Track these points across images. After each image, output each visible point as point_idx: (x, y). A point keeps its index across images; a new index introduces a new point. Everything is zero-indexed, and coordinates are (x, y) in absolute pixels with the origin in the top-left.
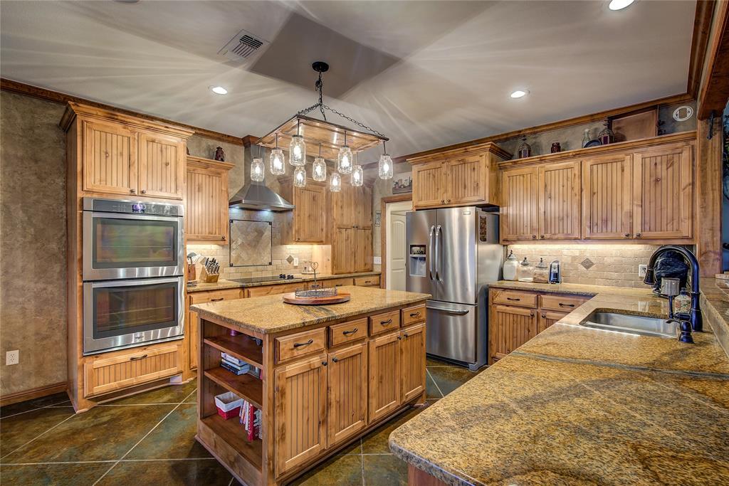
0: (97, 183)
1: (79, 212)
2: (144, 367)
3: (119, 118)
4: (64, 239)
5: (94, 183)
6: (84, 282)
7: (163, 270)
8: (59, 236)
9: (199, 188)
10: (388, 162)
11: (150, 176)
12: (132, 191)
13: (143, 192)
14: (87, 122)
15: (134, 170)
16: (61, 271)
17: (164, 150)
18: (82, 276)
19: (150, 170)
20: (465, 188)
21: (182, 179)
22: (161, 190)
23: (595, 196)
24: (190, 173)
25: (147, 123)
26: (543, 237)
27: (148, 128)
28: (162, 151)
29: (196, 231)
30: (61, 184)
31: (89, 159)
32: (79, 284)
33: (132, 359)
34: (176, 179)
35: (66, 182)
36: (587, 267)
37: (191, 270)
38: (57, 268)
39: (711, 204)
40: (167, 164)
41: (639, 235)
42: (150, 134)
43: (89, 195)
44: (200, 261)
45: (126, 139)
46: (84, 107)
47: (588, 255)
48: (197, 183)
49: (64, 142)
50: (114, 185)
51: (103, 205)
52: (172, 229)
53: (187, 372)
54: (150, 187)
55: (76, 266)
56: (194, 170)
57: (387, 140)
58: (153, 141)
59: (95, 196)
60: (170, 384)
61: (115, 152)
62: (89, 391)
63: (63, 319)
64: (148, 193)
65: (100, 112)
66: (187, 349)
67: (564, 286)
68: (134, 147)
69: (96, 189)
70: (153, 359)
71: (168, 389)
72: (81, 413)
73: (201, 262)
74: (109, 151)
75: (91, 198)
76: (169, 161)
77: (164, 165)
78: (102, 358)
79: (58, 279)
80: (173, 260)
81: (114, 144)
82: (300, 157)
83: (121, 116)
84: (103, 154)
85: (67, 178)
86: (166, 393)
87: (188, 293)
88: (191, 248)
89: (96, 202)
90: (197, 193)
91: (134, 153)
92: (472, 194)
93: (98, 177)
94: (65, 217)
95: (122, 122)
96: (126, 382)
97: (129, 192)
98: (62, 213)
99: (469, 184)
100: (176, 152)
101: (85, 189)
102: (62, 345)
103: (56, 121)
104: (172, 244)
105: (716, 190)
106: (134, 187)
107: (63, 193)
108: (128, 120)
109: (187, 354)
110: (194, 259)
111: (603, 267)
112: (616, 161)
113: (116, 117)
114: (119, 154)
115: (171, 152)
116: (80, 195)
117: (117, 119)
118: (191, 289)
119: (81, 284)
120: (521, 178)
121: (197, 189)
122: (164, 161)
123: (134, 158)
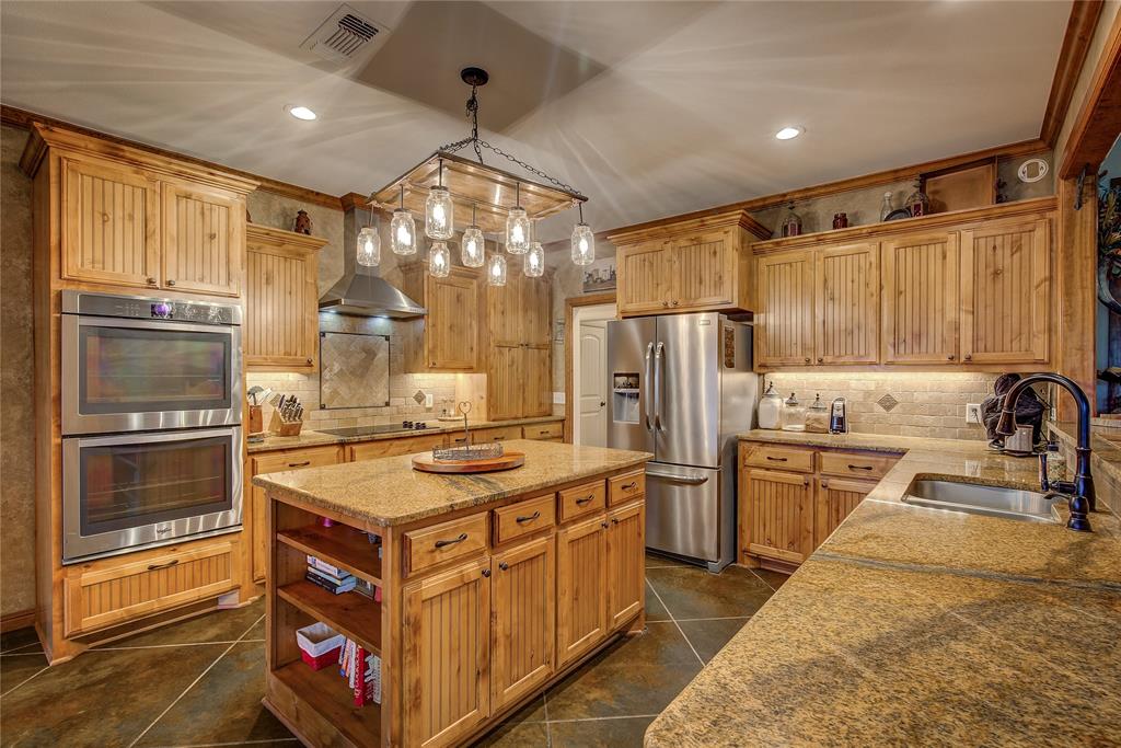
0: (88, 266)
1: (54, 315)
2: (172, 582)
3: (128, 155)
4: (29, 363)
5: (82, 265)
6: (64, 437)
7: (206, 416)
8: (20, 357)
9: (267, 279)
10: (587, 236)
11: (182, 256)
12: (150, 281)
13: (169, 283)
14: (68, 160)
15: (154, 244)
16: (23, 417)
17: (207, 213)
18: (59, 426)
19: (182, 244)
20: (701, 283)
21: (239, 263)
22: (202, 280)
23: (902, 297)
24: (252, 253)
25: (177, 165)
26: (821, 361)
27: (179, 174)
28: (203, 214)
29: (264, 350)
30: (23, 267)
31: (72, 224)
32: (55, 441)
33: (152, 568)
34: (228, 262)
35: (33, 265)
36: (888, 408)
37: (255, 415)
38: (17, 413)
39: (1079, 310)
40: (212, 237)
41: (969, 358)
42: (182, 185)
43: (72, 287)
44: (269, 400)
45: (139, 192)
46: (63, 135)
47: (889, 390)
48: (264, 271)
49: (28, 195)
50: (119, 269)
51: (94, 304)
52: (220, 346)
53: (247, 586)
54: (182, 276)
55: (49, 410)
56: (259, 248)
57: (585, 200)
58: (188, 197)
59: (84, 289)
60: (219, 608)
61: (119, 213)
62: (75, 624)
63: (27, 502)
64: (179, 285)
65: (93, 143)
66: (247, 547)
67: (851, 438)
68: (153, 205)
69: (85, 276)
70: (189, 568)
71: (215, 616)
72: (59, 665)
73: (272, 402)
74: (109, 210)
75: (74, 293)
76: (215, 231)
77: (206, 238)
78: (97, 569)
79: (18, 433)
80: (223, 399)
81: (119, 200)
82: (443, 224)
83: (129, 152)
84: (98, 216)
85: (33, 258)
86: (212, 624)
87: (249, 454)
88: (253, 379)
89: (84, 298)
90: (264, 287)
91: (154, 215)
92: (712, 293)
93: (88, 255)
94: (30, 325)
95: (132, 162)
96: (140, 607)
97: (145, 284)
98: (24, 318)
99: (707, 277)
100: (228, 216)
101: (65, 275)
102: (26, 546)
103: (15, 158)
104: (222, 372)
105: (1086, 288)
106: (155, 274)
107: (25, 283)
108: (143, 159)
109: (248, 556)
110: (259, 396)
111: (913, 408)
112: (934, 242)
113: (121, 154)
114: (127, 217)
115: (218, 220)
116: (55, 286)
117: (122, 157)
118: (255, 447)
119: (59, 440)
120: (788, 267)
121: (264, 281)
122: (207, 231)
123: (154, 224)
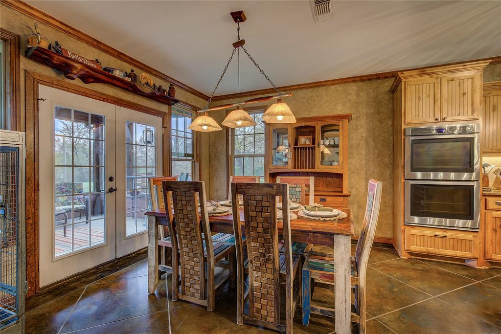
0: (413, 118)
1: (403, 137)
2: (444, 244)
3: (428, 72)
4: (392, 155)
5: (412, 118)
6: (406, 179)
7: (465, 176)
8: (390, 153)
9: (493, 108)
11: (450, 106)
12: (436, 119)
13: (444, 119)
14: (407, 81)
15: (438, 104)
16: (390, 174)
17: (462, 84)
18: (404, 176)
19: (450, 102)
21: (479, 102)
22: (459, 115)
24: (485, 97)
25: (448, 68)
27: (449, 71)
28: (460, 85)
29: (491, 145)
30: (390, 124)
31: (408, 103)
33: (436, 236)
34: (473, 104)
35: (393, 122)
37: (486, 177)
38: (388, 172)
40: (464, 94)
42: (450, 76)
43: (408, 127)
44: (492, 171)
45: (432, 85)
46: (406, 73)
48: (491, 104)
49: (392, 99)
50: (424, 117)
51: (416, 131)
52: (468, 144)
53: (481, 259)
54: (450, 114)
55: (400, 170)
56: (489, 94)
58: (453, 80)
59: (412, 126)
60: (465, 264)
61: (424, 95)
62: (408, 247)
63: (391, 202)
64: (448, 119)
65: (415, 73)
66: (482, 240)
68: (438, 88)
69: (413, 122)
70: (452, 240)
71: (464, 267)
72: (403, 259)
73: (494, 173)
74: (421, 95)
75: (409, 128)
76: (466, 91)
77: (461, 95)
78: (415, 229)
79: (389, 179)
80: (469, 168)
81: (424, 91)
83: (429, 71)
84: (417, 99)
85: (393, 120)
86: (463, 269)
87: (483, 195)
88: (486, 160)
89: (413, 130)
90: (491, 114)
91: (438, 92)
93: (414, 114)
94: (392, 143)
95: (429, 74)
96: (431, 250)
97: (434, 121)
98: (391, 141)
100: (473, 82)
101: (406, 123)
102: (391, 217)
103: (388, 89)
104: (469, 155)
106: (438, 116)
107: (391, 128)
108: (432, 71)
109: (482, 245)
110: (487, 169)
113: (425, 72)
114: (427, 96)
115: (468, 86)
116: (403, 127)
117: (426, 73)
118: (487, 193)
119: (404, 181)
121: (491, 109)
122: (462, 92)
123: (438, 96)
